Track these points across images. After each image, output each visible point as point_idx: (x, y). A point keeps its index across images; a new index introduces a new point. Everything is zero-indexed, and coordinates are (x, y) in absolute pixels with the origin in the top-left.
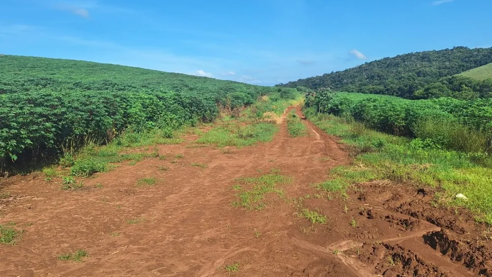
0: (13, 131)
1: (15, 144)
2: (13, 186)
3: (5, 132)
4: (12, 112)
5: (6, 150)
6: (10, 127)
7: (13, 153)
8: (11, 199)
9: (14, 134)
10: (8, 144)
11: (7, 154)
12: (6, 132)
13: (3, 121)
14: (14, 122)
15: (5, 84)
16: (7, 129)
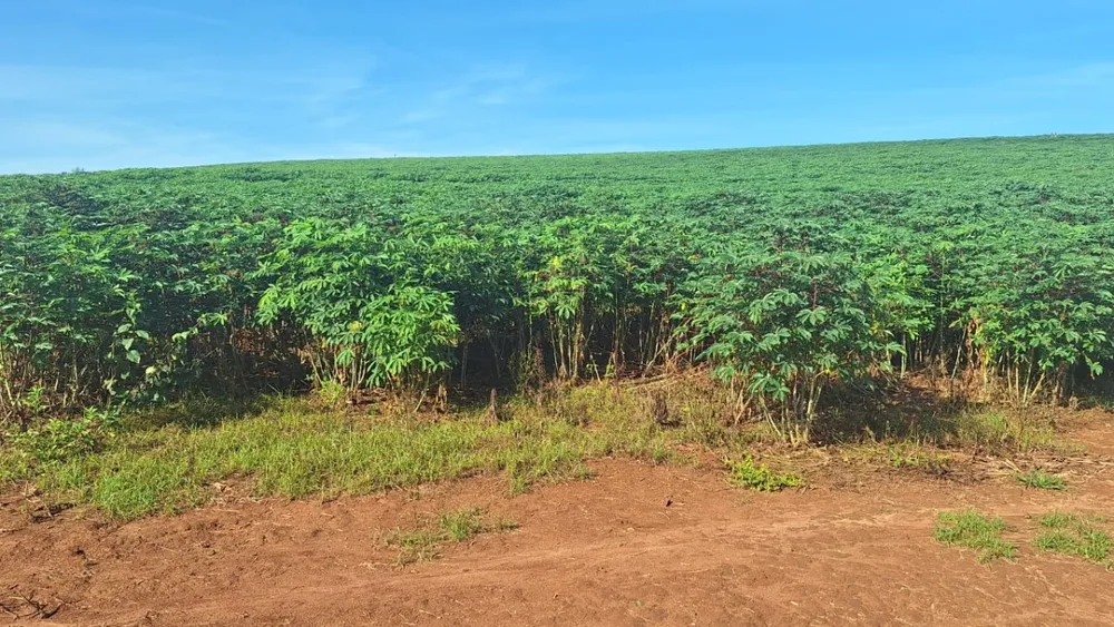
0: (1102, 310)
1: (1103, 338)
2: (1086, 433)
3: (1085, 310)
4: (1104, 266)
5: (1081, 349)
6: (1097, 301)
7: (1094, 357)
8: (1087, 461)
9: (1102, 315)
10: (1087, 337)
11: (1081, 359)
12: (1088, 310)
13: (1083, 286)
14: (1104, 288)
15: (1072, 201)
16: (1088, 305)
